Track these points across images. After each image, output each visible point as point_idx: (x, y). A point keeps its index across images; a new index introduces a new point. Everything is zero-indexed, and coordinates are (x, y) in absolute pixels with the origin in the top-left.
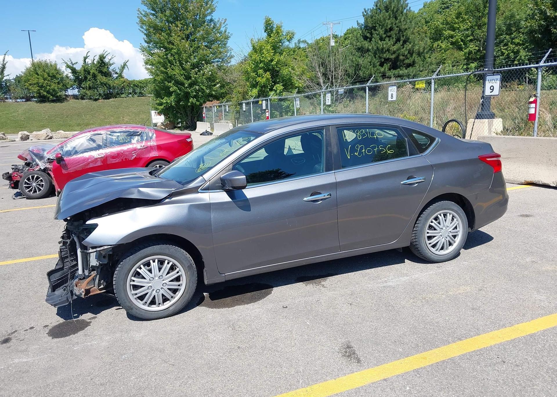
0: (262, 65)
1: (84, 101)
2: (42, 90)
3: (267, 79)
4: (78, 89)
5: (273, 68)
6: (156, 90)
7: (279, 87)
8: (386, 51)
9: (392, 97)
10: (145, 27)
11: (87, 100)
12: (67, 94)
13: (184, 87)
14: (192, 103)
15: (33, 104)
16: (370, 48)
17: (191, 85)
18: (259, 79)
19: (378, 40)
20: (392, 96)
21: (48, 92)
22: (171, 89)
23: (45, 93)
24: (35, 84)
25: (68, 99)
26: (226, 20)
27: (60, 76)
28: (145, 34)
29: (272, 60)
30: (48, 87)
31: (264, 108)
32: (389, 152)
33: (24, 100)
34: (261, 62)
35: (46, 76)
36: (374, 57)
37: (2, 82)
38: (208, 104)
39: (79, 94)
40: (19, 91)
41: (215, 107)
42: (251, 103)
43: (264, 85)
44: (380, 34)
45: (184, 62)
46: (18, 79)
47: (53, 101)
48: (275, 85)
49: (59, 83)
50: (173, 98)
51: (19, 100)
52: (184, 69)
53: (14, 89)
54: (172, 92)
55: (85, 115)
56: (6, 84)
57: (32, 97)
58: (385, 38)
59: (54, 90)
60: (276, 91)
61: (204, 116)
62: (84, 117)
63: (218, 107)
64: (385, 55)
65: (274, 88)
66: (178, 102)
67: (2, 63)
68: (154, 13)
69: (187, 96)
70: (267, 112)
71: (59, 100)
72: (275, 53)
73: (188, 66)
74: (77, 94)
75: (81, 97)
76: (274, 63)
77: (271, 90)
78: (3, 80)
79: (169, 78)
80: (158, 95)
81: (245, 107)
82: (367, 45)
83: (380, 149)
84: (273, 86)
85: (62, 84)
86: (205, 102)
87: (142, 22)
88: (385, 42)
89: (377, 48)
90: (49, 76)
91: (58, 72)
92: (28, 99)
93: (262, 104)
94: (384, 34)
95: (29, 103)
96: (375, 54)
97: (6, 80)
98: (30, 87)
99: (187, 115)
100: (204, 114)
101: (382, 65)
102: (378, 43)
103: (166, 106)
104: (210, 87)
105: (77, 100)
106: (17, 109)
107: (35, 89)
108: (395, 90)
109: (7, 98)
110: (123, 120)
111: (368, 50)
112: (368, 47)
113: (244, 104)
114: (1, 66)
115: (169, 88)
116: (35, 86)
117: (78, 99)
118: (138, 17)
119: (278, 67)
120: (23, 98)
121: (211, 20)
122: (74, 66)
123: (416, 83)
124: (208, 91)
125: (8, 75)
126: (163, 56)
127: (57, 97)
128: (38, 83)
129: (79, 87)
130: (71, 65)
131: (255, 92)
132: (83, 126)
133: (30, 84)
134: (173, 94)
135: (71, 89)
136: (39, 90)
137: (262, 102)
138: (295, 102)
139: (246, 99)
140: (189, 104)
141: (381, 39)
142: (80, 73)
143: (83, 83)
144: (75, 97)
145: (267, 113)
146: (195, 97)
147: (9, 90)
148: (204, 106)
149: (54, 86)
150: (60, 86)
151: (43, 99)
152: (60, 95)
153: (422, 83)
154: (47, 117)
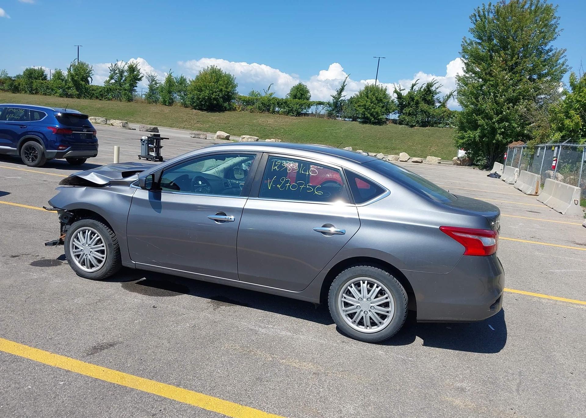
1: (401, 126)
2: (367, 112)
4: (399, 114)
6: (462, 123)
10: (467, 57)
11: (403, 126)
12: (388, 117)
13: (492, 121)
14: (497, 140)
15: (357, 125)
17: (500, 121)
18: (567, 122)
21: (372, 115)
22: (478, 123)
23: (369, 115)
24: (362, 106)
25: (388, 122)
26: (565, 50)
27: (387, 100)
28: (465, 63)
30: (373, 110)
31: (555, 155)
32: (316, 193)
33: (351, 120)
35: (374, 99)
37: (338, 102)
38: (514, 144)
39: (398, 119)
40: (349, 111)
41: (517, 148)
42: (545, 148)
43: (573, 130)
45: (499, 95)
46: (351, 101)
47: (374, 123)
49: (383, 107)
50: (478, 133)
51: (347, 119)
52: (497, 103)
53: (346, 109)
54: (480, 126)
55: (395, 139)
56: (341, 104)
57: (358, 118)
59: (377, 113)
61: (505, 157)
62: (393, 142)
66: (481, 137)
67: (342, 84)
68: (479, 41)
69: (493, 131)
70: (554, 160)
71: (380, 122)
73: (502, 100)
74: (397, 119)
75: (400, 122)
77: (584, 136)
78: (340, 100)
79: (479, 112)
80: (462, 128)
81: (539, 152)
83: (308, 187)
85: (385, 108)
86: (511, 142)
87: (465, 50)
90: (377, 100)
91: (385, 96)
92: (354, 119)
93: (553, 151)
95: (354, 122)
97: (341, 100)
98: (358, 109)
99: (489, 154)
103: (468, 140)
104: (523, 126)
105: (395, 125)
106: (341, 127)
107: (361, 110)
109: (338, 117)
110: (430, 149)
113: (539, 148)
114: (341, 87)
115: (475, 121)
116: (362, 107)
117: (396, 123)
118: (462, 45)
120: (350, 117)
121: (551, 50)
122: (401, 92)
124: (519, 129)
125: (344, 96)
126: (477, 87)
127: (378, 119)
128: (365, 105)
129: (401, 112)
130: (399, 91)
131: (558, 135)
132: (390, 150)
133: (359, 106)
134: (479, 129)
135: (393, 113)
136: (364, 112)
137: (554, 149)
140: (494, 141)
142: (405, 99)
143: (405, 109)
144: (394, 121)
145: (554, 162)
146: (502, 134)
147: (342, 109)
148: (511, 145)
149: (378, 109)
150: (383, 110)
151: (366, 121)
152: (381, 119)
154: (362, 137)
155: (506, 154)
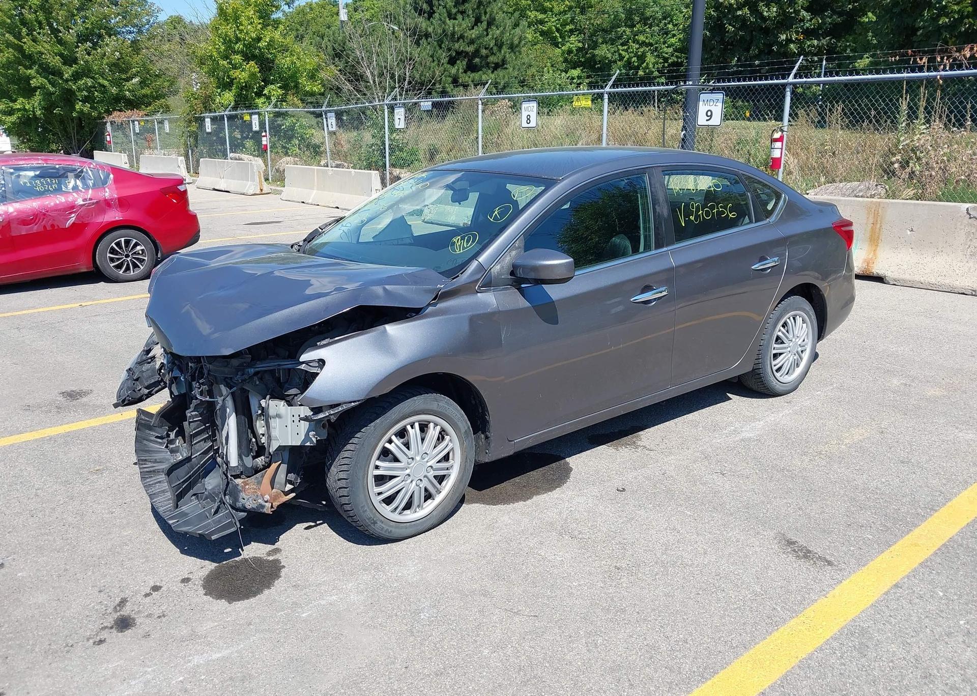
0: (239, 46)
3: (253, 75)
5: (262, 54)
7: (274, 90)
8: (458, 39)
9: (528, 121)
13: (62, 78)
14: (81, 112)
16: (430, 30)
17: (76, 77)
18: (235, 74)
19: (445, 18)
20: (528, 119)
22: (33, 83)
29: (259, 39)
31: (256, 127)
32: (730, 215)
34: (238, 40)
36: (438, 48)
38: (118, 117)
41: (136, 123)
42: (226, 119)
43: (246, 86)
44: (447, 6)
48: (265, 86)
50: (37, 100)
52: (60, 42)
54: (35, 89)
58: (455, 14)
60: (268, 98)
61: (108, 139)
63: (142, 123)
64: (457, 46)
65: (266, 92)
66: (48, 109)
69: (68, 97)
70: (264, 136)
72: (265, 26)
73: (70, 37)
76: (262, 44)
77: (259, 94)
79: (29, 59)
81: (210, 125)
82: (424, 25)
84: (263, 88)
86: (109, 113)
88: (457, 22)
89: (444, 31)
93: (251, 122)
94: (455, 6)
96: (440, 43)
99: (70, 138)
100: (108, 137)
101: (452, 61)
102: (444, 22)
103: (23, 115)
104: (118, 83)
108: (535, 109)
111: (427, 35)
112: (426, 29)
113: (208, 121)
115: (29, 78)
119: (271, 54)
123: (575, 98)
124: (114, 90)
131: (229, 97)
134: (37, 93)
137: (251, 118)
138: (325, 120)
139: (210, 110)
140: (75, 114)
141: (451, 16)
145: (263, 139)
146: (85, 100)
148: (108, 119)
153: (585, 98)
155: (109, 135)
